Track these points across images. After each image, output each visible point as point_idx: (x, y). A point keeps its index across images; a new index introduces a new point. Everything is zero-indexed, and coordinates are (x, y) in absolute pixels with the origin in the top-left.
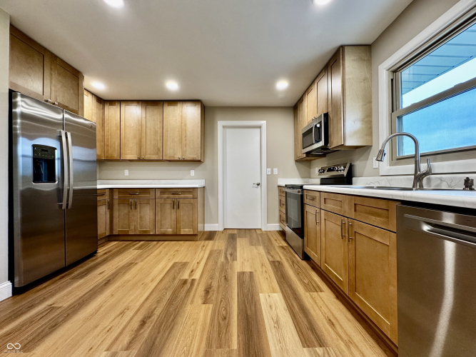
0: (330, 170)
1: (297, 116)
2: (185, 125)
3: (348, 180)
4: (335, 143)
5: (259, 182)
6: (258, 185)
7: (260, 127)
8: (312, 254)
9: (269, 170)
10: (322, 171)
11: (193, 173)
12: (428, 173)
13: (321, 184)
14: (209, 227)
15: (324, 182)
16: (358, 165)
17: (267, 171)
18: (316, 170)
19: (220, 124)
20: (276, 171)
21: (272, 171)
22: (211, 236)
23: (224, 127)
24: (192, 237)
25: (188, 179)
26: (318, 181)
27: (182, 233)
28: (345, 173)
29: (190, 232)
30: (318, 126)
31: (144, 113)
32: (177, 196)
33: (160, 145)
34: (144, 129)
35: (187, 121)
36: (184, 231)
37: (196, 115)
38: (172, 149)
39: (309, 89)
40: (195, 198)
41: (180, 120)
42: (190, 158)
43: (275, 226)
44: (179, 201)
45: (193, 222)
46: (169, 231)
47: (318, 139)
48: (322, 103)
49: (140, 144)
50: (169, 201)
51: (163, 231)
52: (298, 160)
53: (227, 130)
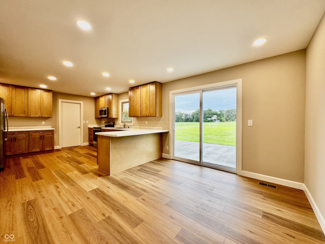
0: (108, 123)
1: (96, 102)
2: (43, 101)
3: (113, 126)
4: (110, 117)
6: (79, 127)
7: (80, 104)
9: (84, 121)
10: (106, 123)
11: (43, 123)
13: (106, 127)
14: (56, 147)
15: (106, 126)
16: (116, 122)
17: (83, 122)
18: (103, 122)
19: (60, 101)
20: (87, 122)
22: (58, 150)
23: (62, 102)
24: (52, 151)
25: (43, 126)
26: (104, 126)
28: (112, 124)
29: (51, 149)
30: (105, 110)
31: (14, 91)
32: (42, 134)
33: (26, 109)
34: (14, 100)
35: (45, 99)
36: (46, 149)
37: (49, 97)
38: (34, 112)
39: (102, 96)
40: (53, 134)
41: (39, 98)
42: (46, 116)
43: (87, 144)
44: (44, 137)
45: (52, 145)
46: (38, 150)
47: (105, 114)
48: (106, 103)
49: (11, 108)
50: (38, 136)
51: (34, 150)
52: (97, 118)
53: (64, 103)
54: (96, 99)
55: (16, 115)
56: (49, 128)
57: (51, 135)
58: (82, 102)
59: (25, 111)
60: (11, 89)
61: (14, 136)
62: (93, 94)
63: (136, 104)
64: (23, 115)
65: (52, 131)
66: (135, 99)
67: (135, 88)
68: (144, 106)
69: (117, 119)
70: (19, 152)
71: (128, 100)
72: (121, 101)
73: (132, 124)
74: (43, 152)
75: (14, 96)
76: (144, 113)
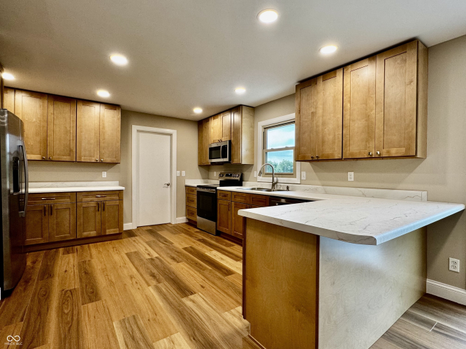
0: (227, 175)
1: (202, 131)
2: (104, 128)
4: (235, 161)
5: (168, 182)
6: (168, 185)
7: (171, 135)
8: (224, 230)
9: (179, 172)
10: (221, 175)
11: (104, 174)
12: (277, 183)
13: (222, 185)
14: (127, 226)
16: (246, 174)
17: (176, 173)
18: (216, 174)
19: (135, 128)
20: (184, 173)
21: (181, 174)
22: (130, 234)
23: (138, 131)
24: (118, 236)
25: (104, 183)
27: (107, 234)
28: (238, 179)
29: (116, 231)
30: (224, 147)
31: (51, 108)
32: (102, 199)
33: (73, 146)
34: (51, 126)
35: (106, 125)
36: (109, 232)
37: (115, 119)
38: (88, 151)
39: (215, 116)
40: (121, 200)
41: (97, 122)
42: (108, 160)
43: (182, 220)
44: (104, 204)
45: (119, 222)
46: (93, 233)
47: (224, 156)
48: (227, 132)
49: (45, 143)
50: (93, 204)
51: (85, 234)
52: (201, 166)
53: (141, 134)
54: (201, 124)
55: (55, 157)
56: (113, 186)
57: (117, 203)
58: (174, 132)
59: (71, 150)
60: (46, 102)
61: (51, 202)
62: (198, 111)
63: (324, 124)
64: (67, 158)
65: (119, 193)
66: (320, 112)
67: (321, 79)
68: (357, 126)
69: (250, 166)
70: (57, 238)
71: (293, 116)
72: (261, 124)
73: (296, 180)
74: (102, 238)
75: (51, 117)
76: (355, 148)
